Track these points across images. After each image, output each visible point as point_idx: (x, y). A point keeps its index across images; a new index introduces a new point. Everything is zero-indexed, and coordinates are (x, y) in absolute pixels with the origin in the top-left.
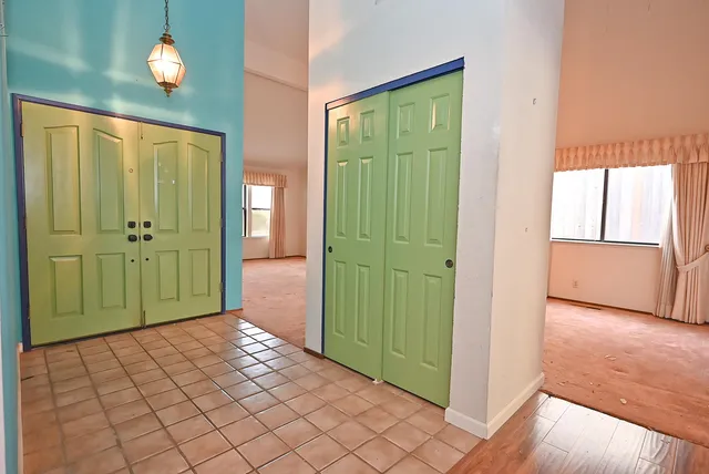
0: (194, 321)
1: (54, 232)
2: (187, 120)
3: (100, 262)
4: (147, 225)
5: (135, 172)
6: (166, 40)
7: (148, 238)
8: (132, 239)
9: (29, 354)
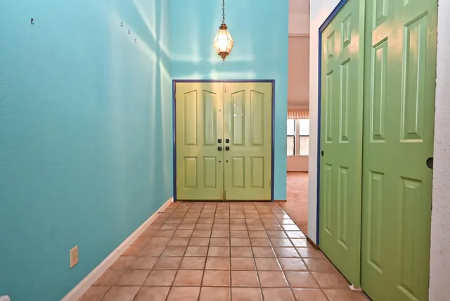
0: (252, 203)
1: (186, 144)
2: (251, 76)
3: (205, 161)
4: (227, 141)
5: (222, 111)
6: (223, 27)
7: (227, 149)
8: (220, 149)
9: (176, 203)
